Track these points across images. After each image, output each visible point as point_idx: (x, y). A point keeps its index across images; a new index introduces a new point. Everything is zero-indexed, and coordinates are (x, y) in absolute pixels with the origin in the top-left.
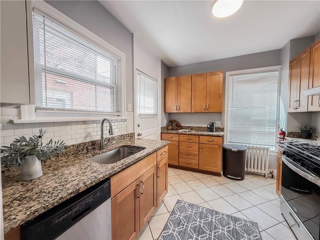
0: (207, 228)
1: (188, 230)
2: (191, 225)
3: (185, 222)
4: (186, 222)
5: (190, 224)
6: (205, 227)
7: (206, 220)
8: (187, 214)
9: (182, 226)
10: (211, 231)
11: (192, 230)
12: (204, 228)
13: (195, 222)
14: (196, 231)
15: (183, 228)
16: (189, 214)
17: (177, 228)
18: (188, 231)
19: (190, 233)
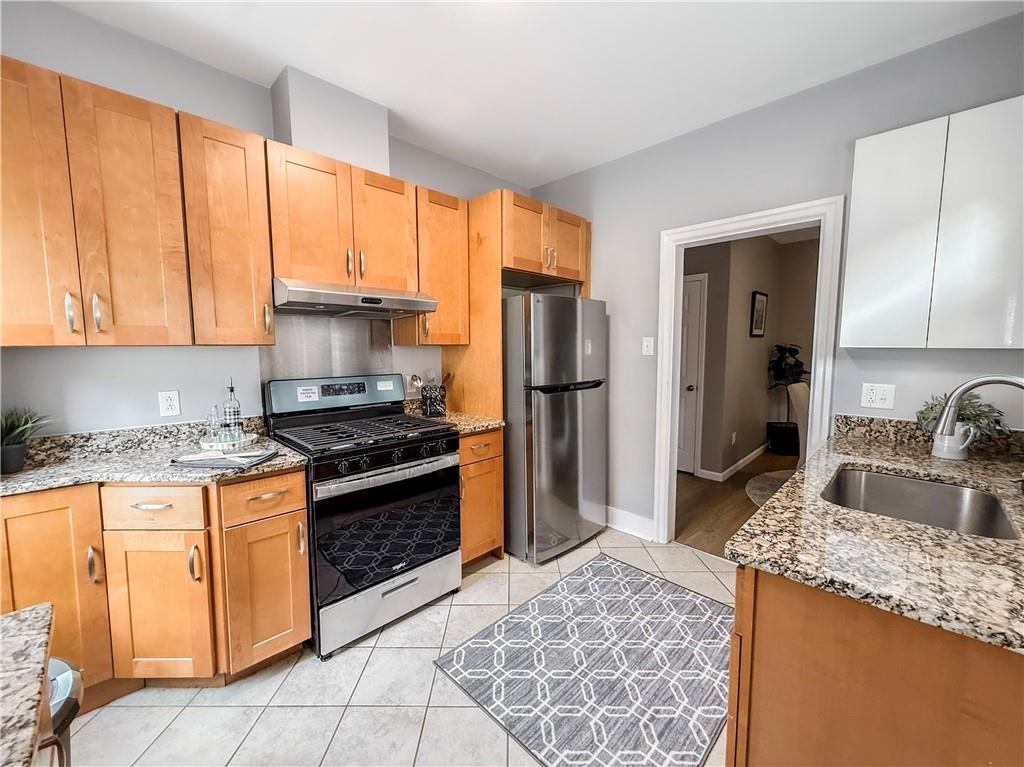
0: (583, 690)
1: (640, 700)
2: (626, 712)
3: (646, 726)
4: (641, 724)
5: (628, 715)
6: (588, 693)
7: (570, 711)
8: (626, 752)
9: (657, 716)
10: (576, 681)
11: (630, 696)
12: (592, 692)
13: (610, 715)
14: (619, 691)
15: (657, 712)
16: (619, 753)
17: (676, 716)
18: (644, 698)
19: (638, 691)
